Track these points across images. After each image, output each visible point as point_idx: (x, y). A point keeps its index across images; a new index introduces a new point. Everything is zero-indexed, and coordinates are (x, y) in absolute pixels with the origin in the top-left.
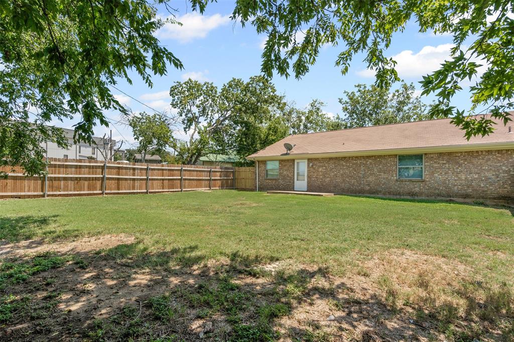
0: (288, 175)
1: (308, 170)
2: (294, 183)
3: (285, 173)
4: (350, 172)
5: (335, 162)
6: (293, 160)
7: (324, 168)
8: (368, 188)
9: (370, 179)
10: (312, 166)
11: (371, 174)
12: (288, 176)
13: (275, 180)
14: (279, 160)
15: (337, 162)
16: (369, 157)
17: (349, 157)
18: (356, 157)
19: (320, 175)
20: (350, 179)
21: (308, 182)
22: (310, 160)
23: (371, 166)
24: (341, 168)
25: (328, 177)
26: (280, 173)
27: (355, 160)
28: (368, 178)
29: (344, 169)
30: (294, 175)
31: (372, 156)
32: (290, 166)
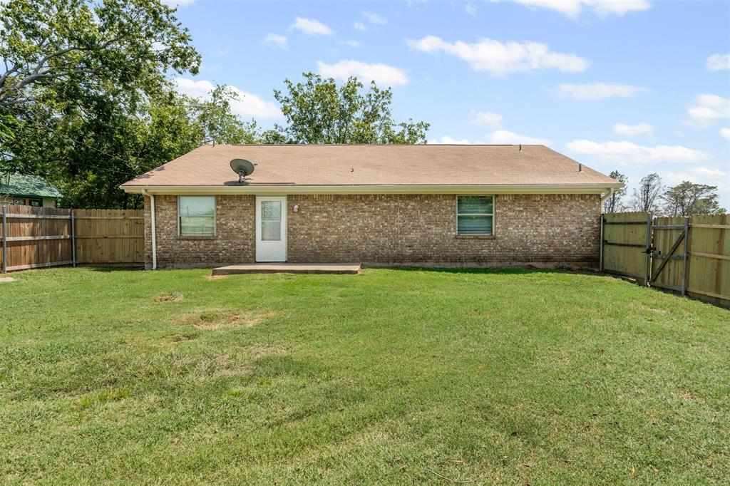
0: (240, 229)
1: (288, 219)
2: (254, 245)
3: (232, 224)
4: (377, 223)
5: (346, 204)
6: (252, 198)
7: (325, 214)
8: (409, 252)
9: (413, 236)
10: (299, 210)
11: (414, 227)
12: (240, 230)
13: (207, 239)
14: (217, 196)
15: (350, 203)
16: (411, 197)
17: (375, 196)
18: (389, 196)
19: (317, 230)
20: (376, 236)
21: (290, 244)
22: (290, 197)
23: (414, 213)
24: (359, 216)
25: (333, 233)
26: (219, 226)
27: (386, 201)
28: (409, 234)
29: (364, 218)
30: (254, 230)
31: (416, 196)
32: (246, 209)
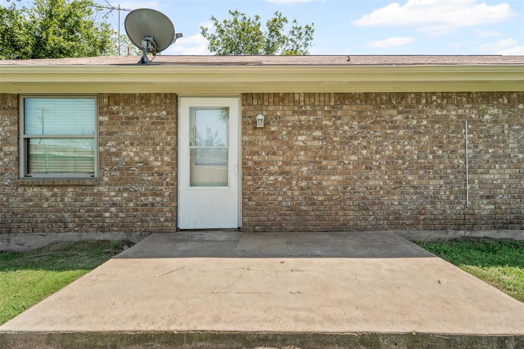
0: (146, 163)
1: (244, 144)
2: (175, 196)
3: (130, 152)
4: (421, 150)
5: (360, 112)
6: (171, 100)
7: (318, 133)
8: (486, 208)
9: (493, 176)
10: (267, 123)
11: (496, 159)
12: (146, 166)
13: (79, 184)
14: (99, 96)
15: (369, 110)
16: (489, 97)
17: (418, 95)
18: (446, 96)
19: (301, 164)
20: (421, 178)
21: (247, 194)
22: (247, 98)
23: (496, 129)
24: (386, 136)
25: (334, 171)
26: (104, 158)
27: (440, 106)
28: (488, 173)
29: (397, 141)
30: (174, 164)
31: (501, 94)
32: (159, 121)
